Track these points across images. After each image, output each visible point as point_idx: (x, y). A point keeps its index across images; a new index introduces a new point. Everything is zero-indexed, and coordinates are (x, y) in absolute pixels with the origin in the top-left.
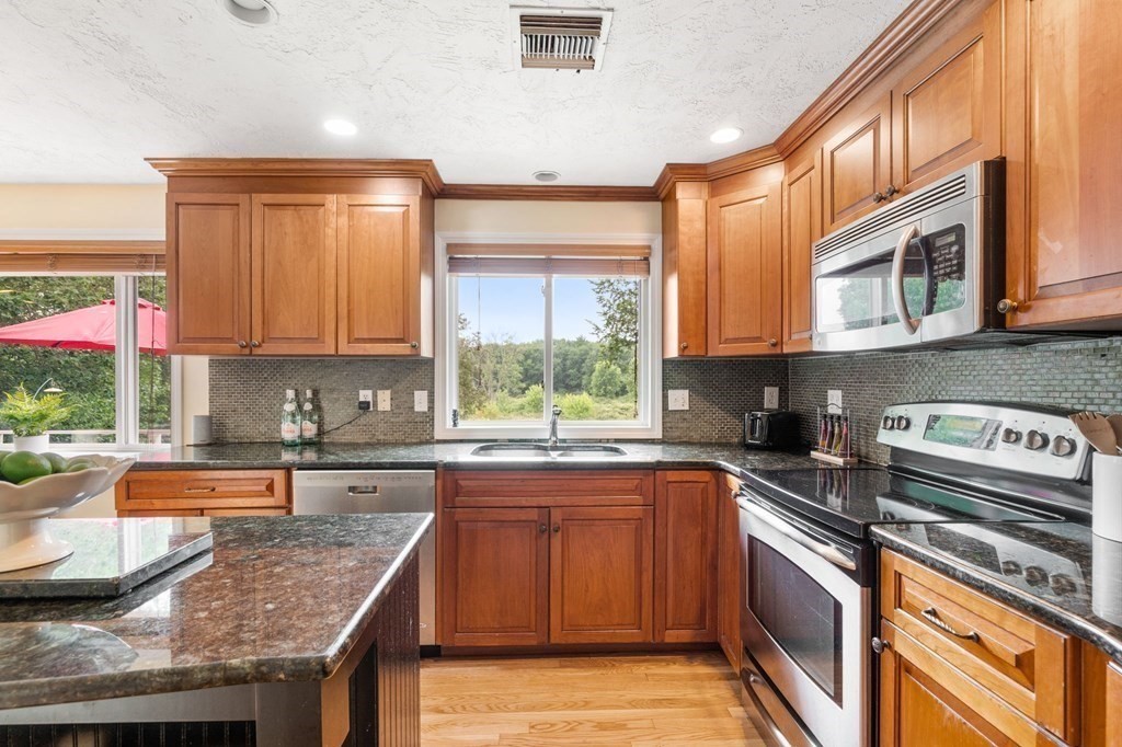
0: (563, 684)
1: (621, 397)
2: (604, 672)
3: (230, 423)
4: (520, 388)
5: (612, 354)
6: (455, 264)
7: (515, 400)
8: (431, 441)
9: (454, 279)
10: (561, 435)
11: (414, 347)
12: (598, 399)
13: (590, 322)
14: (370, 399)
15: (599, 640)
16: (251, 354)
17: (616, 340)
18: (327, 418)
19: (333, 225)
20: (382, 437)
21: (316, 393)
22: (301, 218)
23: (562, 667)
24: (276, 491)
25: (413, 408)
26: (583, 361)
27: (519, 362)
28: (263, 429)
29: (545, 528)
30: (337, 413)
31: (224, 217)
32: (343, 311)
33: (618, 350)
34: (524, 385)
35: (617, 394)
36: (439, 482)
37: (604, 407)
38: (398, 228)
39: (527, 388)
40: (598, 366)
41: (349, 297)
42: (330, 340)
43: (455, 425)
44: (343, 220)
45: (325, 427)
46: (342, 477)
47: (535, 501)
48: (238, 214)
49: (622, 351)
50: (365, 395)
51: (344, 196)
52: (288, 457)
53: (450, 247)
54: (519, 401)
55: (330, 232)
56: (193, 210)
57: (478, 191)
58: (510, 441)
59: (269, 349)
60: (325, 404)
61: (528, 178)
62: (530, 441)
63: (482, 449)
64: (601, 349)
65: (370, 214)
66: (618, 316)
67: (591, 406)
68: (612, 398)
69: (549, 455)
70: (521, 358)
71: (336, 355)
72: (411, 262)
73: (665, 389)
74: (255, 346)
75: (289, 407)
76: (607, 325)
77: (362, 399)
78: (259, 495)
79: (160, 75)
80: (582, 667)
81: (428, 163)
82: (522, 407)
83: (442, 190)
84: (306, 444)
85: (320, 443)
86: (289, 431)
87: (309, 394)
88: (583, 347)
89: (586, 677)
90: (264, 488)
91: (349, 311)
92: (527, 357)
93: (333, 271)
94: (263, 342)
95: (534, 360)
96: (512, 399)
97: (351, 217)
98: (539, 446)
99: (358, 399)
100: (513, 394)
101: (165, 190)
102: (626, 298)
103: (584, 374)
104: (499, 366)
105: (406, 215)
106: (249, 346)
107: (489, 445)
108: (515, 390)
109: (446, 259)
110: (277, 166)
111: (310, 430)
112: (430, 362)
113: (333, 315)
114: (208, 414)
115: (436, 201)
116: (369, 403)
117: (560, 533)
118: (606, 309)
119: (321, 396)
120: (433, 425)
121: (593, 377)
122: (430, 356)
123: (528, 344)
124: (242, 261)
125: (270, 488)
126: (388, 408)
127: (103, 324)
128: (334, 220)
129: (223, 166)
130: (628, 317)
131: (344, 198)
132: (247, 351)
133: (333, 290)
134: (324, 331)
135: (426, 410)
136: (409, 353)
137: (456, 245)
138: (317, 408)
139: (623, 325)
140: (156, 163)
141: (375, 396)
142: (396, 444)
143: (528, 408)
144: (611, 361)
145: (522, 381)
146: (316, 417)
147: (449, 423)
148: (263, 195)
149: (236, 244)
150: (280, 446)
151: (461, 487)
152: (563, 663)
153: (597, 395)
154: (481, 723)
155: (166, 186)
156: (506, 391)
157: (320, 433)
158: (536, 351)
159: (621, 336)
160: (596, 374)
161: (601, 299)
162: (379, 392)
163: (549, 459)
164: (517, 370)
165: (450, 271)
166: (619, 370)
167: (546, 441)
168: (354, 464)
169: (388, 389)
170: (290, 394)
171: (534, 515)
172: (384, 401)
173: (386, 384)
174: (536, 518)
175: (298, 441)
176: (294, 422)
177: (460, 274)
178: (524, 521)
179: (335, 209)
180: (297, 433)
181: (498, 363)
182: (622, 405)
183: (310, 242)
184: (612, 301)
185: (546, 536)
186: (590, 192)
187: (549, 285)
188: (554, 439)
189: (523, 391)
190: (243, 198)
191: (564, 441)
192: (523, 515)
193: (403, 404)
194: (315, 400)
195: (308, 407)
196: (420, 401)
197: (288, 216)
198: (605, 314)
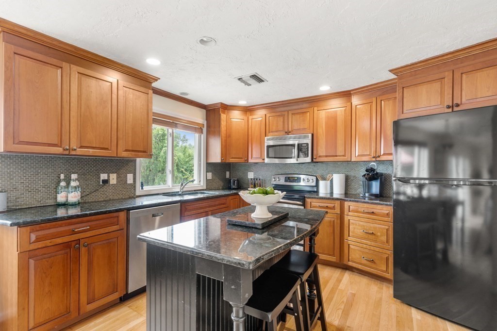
8: (135, 197)
14: (106, 178)
16: (69, 155)
19: (116, 94)
22: (100, 86)
25: (126, 182)
38: (145, 103)
44: (121, 93)
46: (150, 210)
47: (205, 210)
50: (104, 176)
55: (114, 96)
65: (133, 93)
72: (149, 119)
73: (207, 172)
74: (73, 150)
77: (102, 178)
81: (158, 79)
93: (116, 116)
97: (124, 92)
105: (147, 98)
106: (70, 149)
112: (134, 161)
113: (116, 137)
120: (135, 189)
124: (65, 100)
126: (115, 183)
133: (116, 125)
135: (132, 183)
141: (109, 177)
147: (140, 188)
151: (186, 208)
162: (111, 175)
169: (115, 173)
172: (113, 179)
188: (182, 191)
193: (122, 180)
196: (130, 178)
197: (92, 83)
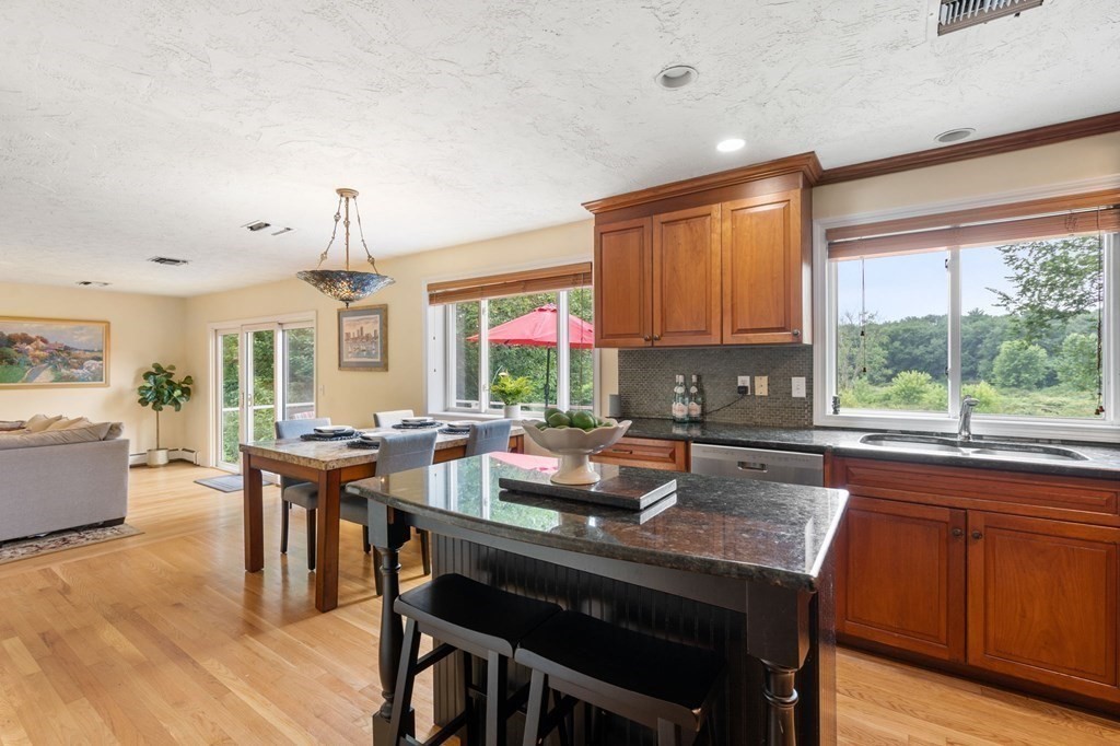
0: (990, 715)
1: (1046, 389)
2: (1053, 720)
3: (633, 401)
4: (885, 376)
5: (1033, 330)
6: (834, 250)
7: (877, 388)
8: (810, 427)
9: (833, 264)
10: (974, 430)
11: (796, 335)
12: (1005, 390)
13: (994, 291)
14: (748, 384)
15: (1044, 680)
16: (652, 346)
17: (1040, 312)
18: (709, 401)
19: (719, 231)
20: (759, 420)
21: (699, 378)
22: (691, 229)
23: (983, 694)
24: (677, 460)
25: (790, 393)
26: (980, 341)
27: (882, 345)
28: (657, 407)
29: (957, 531)
30: (717, 396)
31: (633, 237)
32: (727, 306)
33: (1042, 325)
34: (890, 372)
35: (1039, 385)
36: (828, 467)
37: (1015, 401)
38: (779, 224)
39: (894, 375)
40: (1005, 347)
41: (732, 292)
42: (716, 331)
43: (836, 412)
44: (727, 225)
45: (708, 408)
46: (732, 452)
47: (945, 500)
48: (643, 234)
49: (1049, 326)
50: (744, 380)
51: (728, 203)
52: (678, 431)
53: (830, 233)
54: (883, 390)
55: (716, 237)
56: (612, 237)
57: (865, 169)
58: (903, 432)
59: (667, 341)
60: (707, 388)
61: (930, 142)
62: (931, 434)
63: (870, 438)
64: (1013, 325)
65: (751, 215)
66: (1042, 279)
67: (994, 399)
68: (1029, 389)
69: (959, 451)
70: (885, 339)
71: (722, 344)
72: (792, 253)
74: (656, 339)
75: (679, 390)
76: (1023, 292)
77: (740, 384)
78: (663, 460)
79: (606, 144)
80: (1018, 705)
81: (811, 156)
82: (887, 398)
83: (821, 177)
84: (692, 422)
85: (703, 422)
86: (679, 410)
87: (694, 378)
88: (980, 323)
89: (1024, 717)
90: (667, 455)
91: (732, 306)
92: (893, 338)
93: (719, 271)
94: (662, 335)
95: (903, 342)
96: (872, 388)
97: (734, 220)
98: (944, 440)
99: (737, 383)
100: (873, 382)
101: (593, 224)
102: (1058, 253)
103: (981, 357)
104: (856, 350)
105: (786, 211)
106: (652, 339)
107: (878, 435)
108: (877, 377)
109: (825, 246)
110: (673, 189)
111: (696, 410)
112: (810, 348)
113: (719, 309)
114: (617, 393)
115: (814, 189)
116: (746, 388)
117: (981, 542)
118: (1020, 272)
119: (703, 381)
120: (811, 411)
121: (997, 362)
122: (810, 343)
123: (896, 323)
124: (646, 271)
125: (673, 456)
126: (765, 393)
127: (536, 326)
128: (719, 226)
129: (633, 198)
130: (1061, 279)
131: (729, 205)
132: (649, 344)
133: (718, 287)
134: (711, 324)
135: (804, 395)
136: (790, 341)
137: (837, 230)
138: (701, 391)
139: (1051, 290)
140: (588, 206)
141: (752, 381)
142: (774, 427)
143: (895, 398)
144: (1029, 339)
145: (887, 367)
146: (700, 399)
147: (830, 410)
148: (662, 215)
149: (642, 258)
150: (671, 423)
151: (853, 475)
152: (987, 693)
153: (1003, 386)
154: (884, 717)
155: (594, 221)
156: (865, 378)
157: (704, 413)
158: (906, 331)
159: (1049, 305)
160: (1002, 356)
161: (1012, 259)
162: (757, 379)
163: (959, 455)
164: (880, 356)
165: (830, 257)
166: (1043, 353)
167: (955, 435)
168: (743, 442)
169: (764, 375)
170: (680, 379)
171: (945, 515)
172: (762, 386)
173: (763, 370)
174: (948, 520)
175: (687, 419)
176: (684, 403)
177: (840, 259)
178: (932, 520)
179: (719, 216)
180: (686, 413)
181: (854, 346)
182: (1049, 400)
183: (699, 249)
184: (1031, 261)
185: (961, 540)
186: (1019, 139)
187: (955, 257)
188: (965, 433)
189: (889, 379)
190: (646, 221)
191: (980, 437)
192: (930, 513)
193: (780, 389)
194: (699, 384)
195: (694, 390)
196: (798, 387)
197: (681, 229)
198: (1020, 278)
